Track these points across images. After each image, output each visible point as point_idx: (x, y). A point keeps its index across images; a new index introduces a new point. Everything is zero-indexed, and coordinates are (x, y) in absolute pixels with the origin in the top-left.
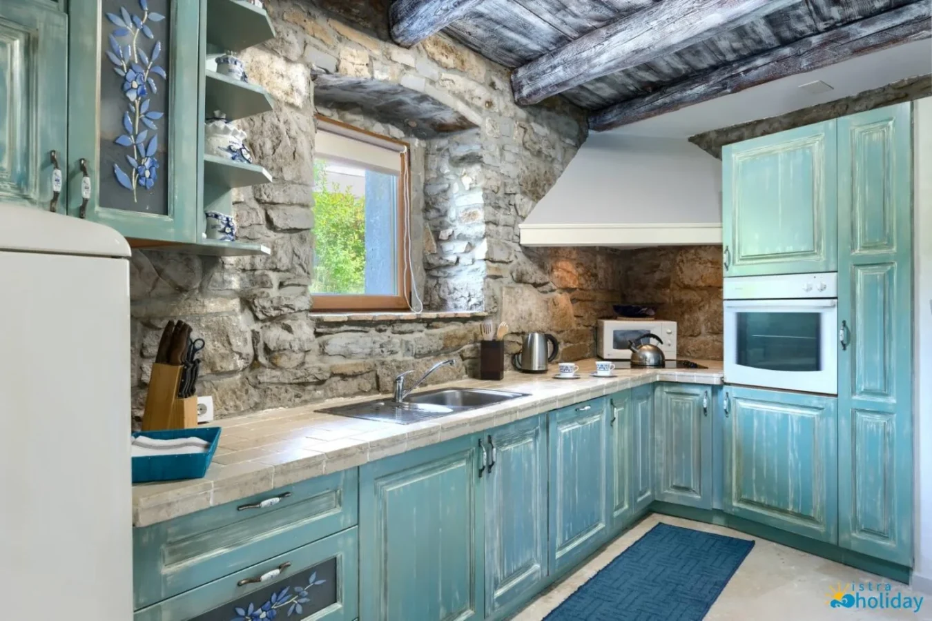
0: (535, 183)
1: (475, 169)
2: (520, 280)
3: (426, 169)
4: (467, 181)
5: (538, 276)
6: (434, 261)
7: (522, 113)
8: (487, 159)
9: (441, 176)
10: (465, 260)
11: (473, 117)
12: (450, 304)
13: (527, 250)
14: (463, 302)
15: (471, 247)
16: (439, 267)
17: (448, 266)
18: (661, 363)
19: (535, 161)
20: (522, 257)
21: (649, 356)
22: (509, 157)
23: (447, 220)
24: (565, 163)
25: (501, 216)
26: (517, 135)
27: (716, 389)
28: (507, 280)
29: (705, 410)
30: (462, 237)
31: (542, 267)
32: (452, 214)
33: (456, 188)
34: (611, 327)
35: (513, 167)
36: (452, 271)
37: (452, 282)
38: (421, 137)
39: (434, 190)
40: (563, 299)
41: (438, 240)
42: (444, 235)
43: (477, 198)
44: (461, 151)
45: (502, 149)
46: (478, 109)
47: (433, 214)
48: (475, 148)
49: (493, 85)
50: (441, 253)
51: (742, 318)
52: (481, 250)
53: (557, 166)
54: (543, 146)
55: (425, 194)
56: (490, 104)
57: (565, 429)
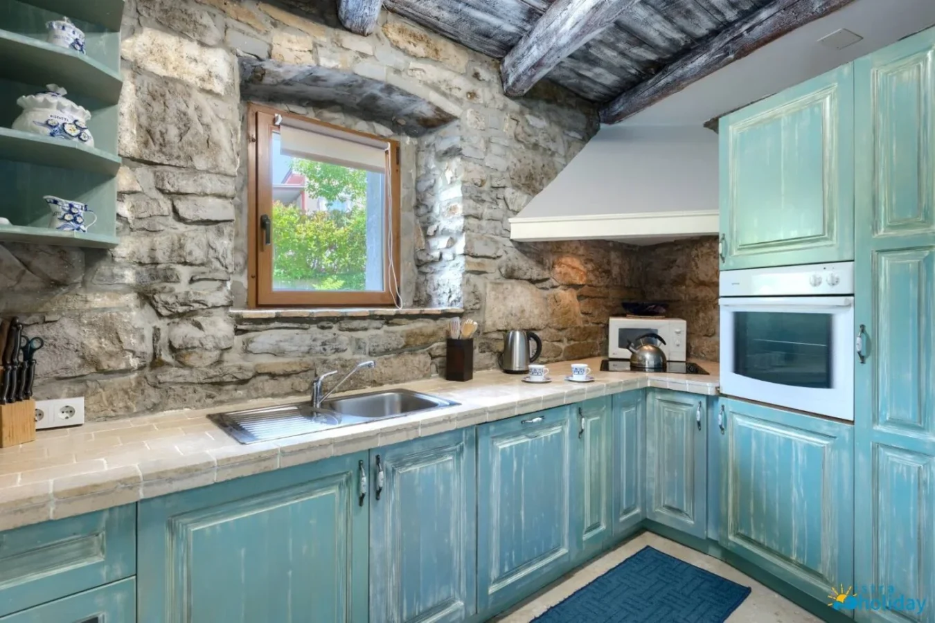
0: (530, 177)
1: (456, 162)
2: (511, 275)
3: (418, 167)
4: (449, 174)
5: (535, 272)
6: (422, 257)
7: (514, 106)
8: (467, 151)
9: (428, 171)
10: (447, 256)
11: (450, 108)
12: (435, 300)
13: (521, 246)
14: (445, 299)
15: (452, 242)
16: (427, 263)
17: (433, 262)
18: (661, 366)
19: (530, 154)
20: (513, 253)
21: (648, 357)
22: (495, 149)
23: (433, 215)
24: (568, 157)
25: (485, 210)
26: (508, 127)
27: (711, 400)
28: (494, 275)
29: (699, 423)
30: (445, 232)
31: (540, 262)
32: (437, 210)
33: (440, 183)
35: (501, 160)
36: (437, 267)
37: (438, 278)
38: (412, 135)
39: (423, 186)
40: (568, 297)
41: (427, 237)
42: (431, 231)
43: (456, 192)
44: (444, 146)
45: (488, 142)
46: (458, 101)
47: (422, 210)
48: (456, 141)
49: (476, 75)
50: (427, 249)
52: (460, 247)
53: (558, 160)
54: (541, 139)
55: (417, 192)
56: (472, 95)
57: (505, 445)
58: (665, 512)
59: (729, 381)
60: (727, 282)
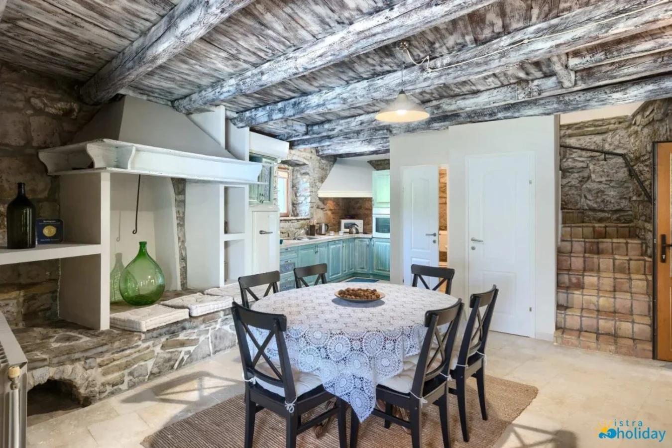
0: (322, 178)
1: (307, 177)
2: (318, 208)
3: (293, 175)
4: (305, 180)
5: (323, 206)
6: (295, 202)
7: (319, 160)
8: (310, 174)
9: (297, 178)
10: (304, 202)
11: (307, 162)
12: (300, 215)
13: (320, 199)
14: (303, 214)
15: (306, 199)
16: (296, 204)
18: (357, 233)
19: (322, 171)
20: (318, 201)
21: (354, 231)
22: (316, 172)
23: (299, 191)
24: (330, 170)
25: (313, 190)
26: (318, 165)
27: (371, 239)
28: (315, 208)
29: (368, 245)
30: (303, 196)
31: (324, 203)
32: (300, 189)
33: (301, 182)
34: (343, 222)
35: (316, 175)
36: (299, 205)
37: (300, 209)
38: (292, 166)
39: (295, 182)
40: (329, 213)
41: (296, 196)
42: (298, 195)
43: (308, 185)
44: (303, 171)
45: (314, 170)
46: (308, 160)
47: (295, 188)
48: (307, 171)
49: (312, 152)
50: (297, 200)
51: (377, 219)
52: (309, 199)
53: (328, 172)
54: (324, 167)
55: (292, 183)
56: (311, 157)
57: (332, 245)
58: (360, 270)
59: (375, 234)
60: (375, 211)
